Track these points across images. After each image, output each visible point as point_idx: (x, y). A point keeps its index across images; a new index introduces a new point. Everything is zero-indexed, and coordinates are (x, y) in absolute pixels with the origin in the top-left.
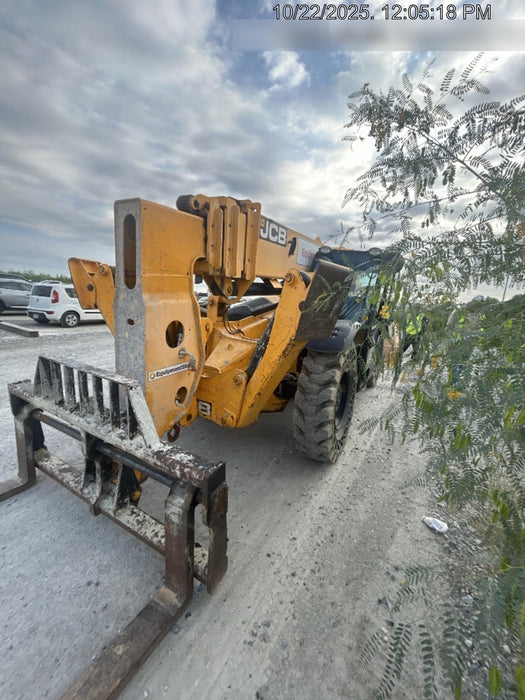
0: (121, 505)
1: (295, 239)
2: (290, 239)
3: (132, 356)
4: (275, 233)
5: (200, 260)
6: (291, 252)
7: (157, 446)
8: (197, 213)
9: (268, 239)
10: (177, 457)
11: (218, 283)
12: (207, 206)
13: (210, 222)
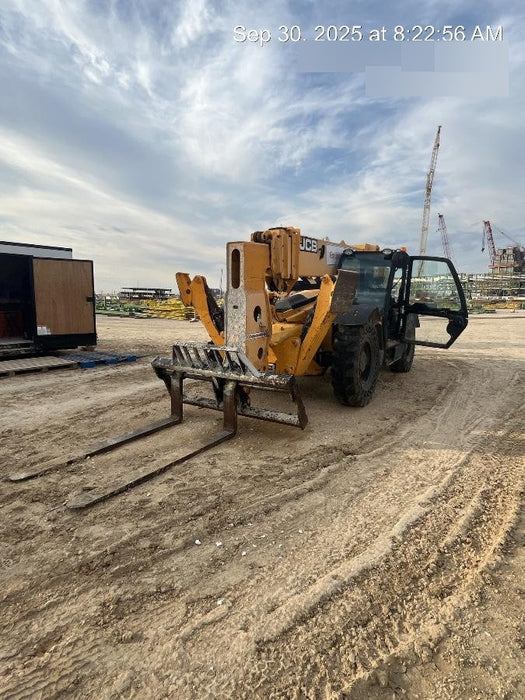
0: (244, 407)
1: (323, 247)
2: (321, 247)
3: (236, 327)
4: (309, 245)
5: (268, 269)
6: (322, 257)
7: (258, 374)
8: (264, 242)
9: (305, 250)
10: (270, 377)
11: (275, 282)
12: (270, 237)
13: (272, 247)
